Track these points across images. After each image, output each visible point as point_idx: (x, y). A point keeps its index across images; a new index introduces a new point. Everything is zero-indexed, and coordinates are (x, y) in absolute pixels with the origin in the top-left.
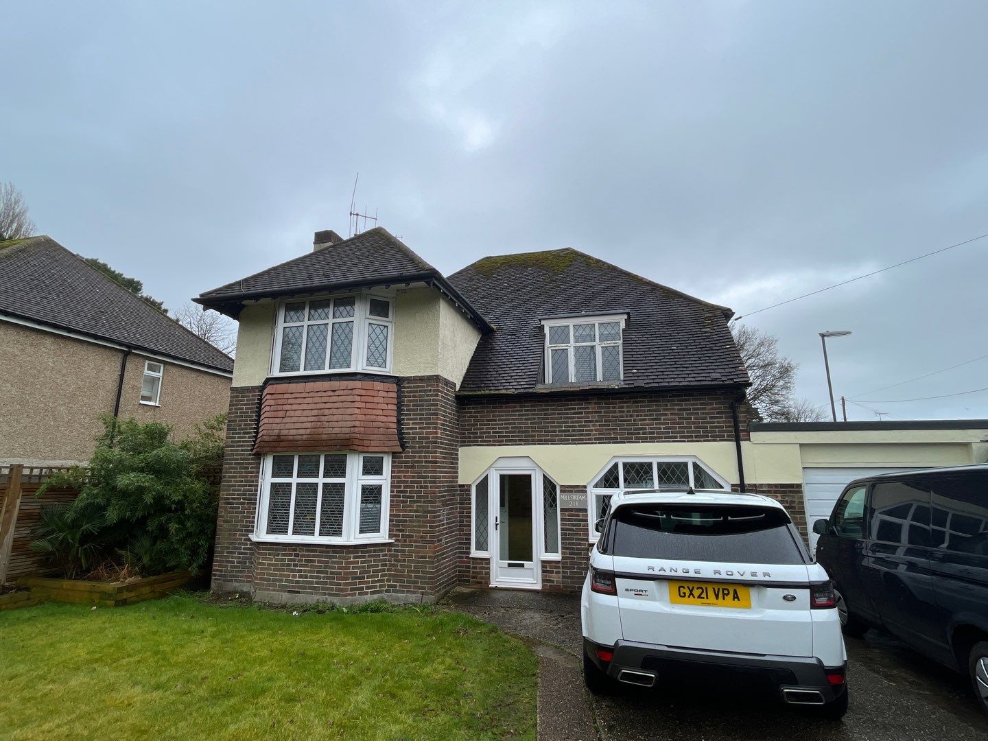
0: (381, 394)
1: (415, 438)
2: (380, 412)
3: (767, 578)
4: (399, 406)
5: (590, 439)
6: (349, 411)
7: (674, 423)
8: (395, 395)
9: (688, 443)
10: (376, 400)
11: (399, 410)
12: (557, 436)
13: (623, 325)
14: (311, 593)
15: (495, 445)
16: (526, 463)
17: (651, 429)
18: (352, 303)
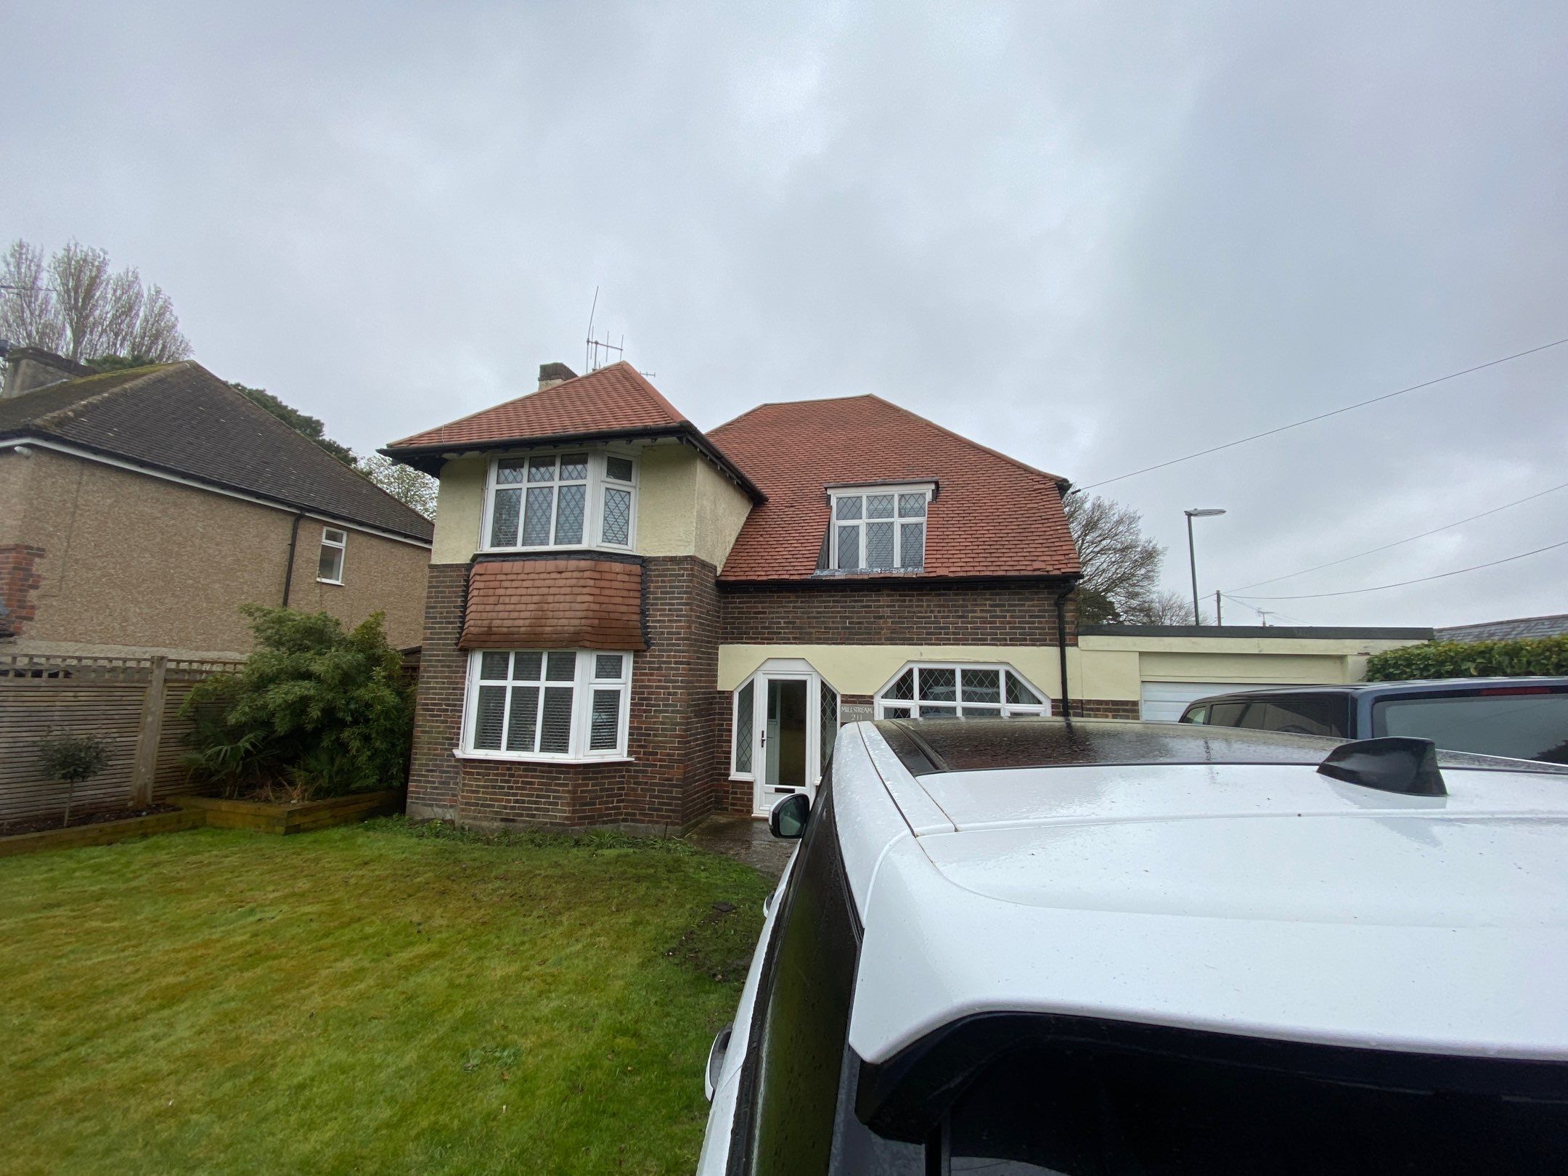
0: (620, 577)
1: (662, 633)
2: (619, 601)
4: (643, 593)
5: (880, 639)
6: (579, 598)
7: (984, 623)
8: (638, 579)
9: (1000, 647)
10: (614, 585)
11: (643, 598)
12: (839, 634)
13: (929, 497)
14: (530, 822)
15: (763, 644)
16: (800, 666)
17: (956, 628)
18: (584, 462)
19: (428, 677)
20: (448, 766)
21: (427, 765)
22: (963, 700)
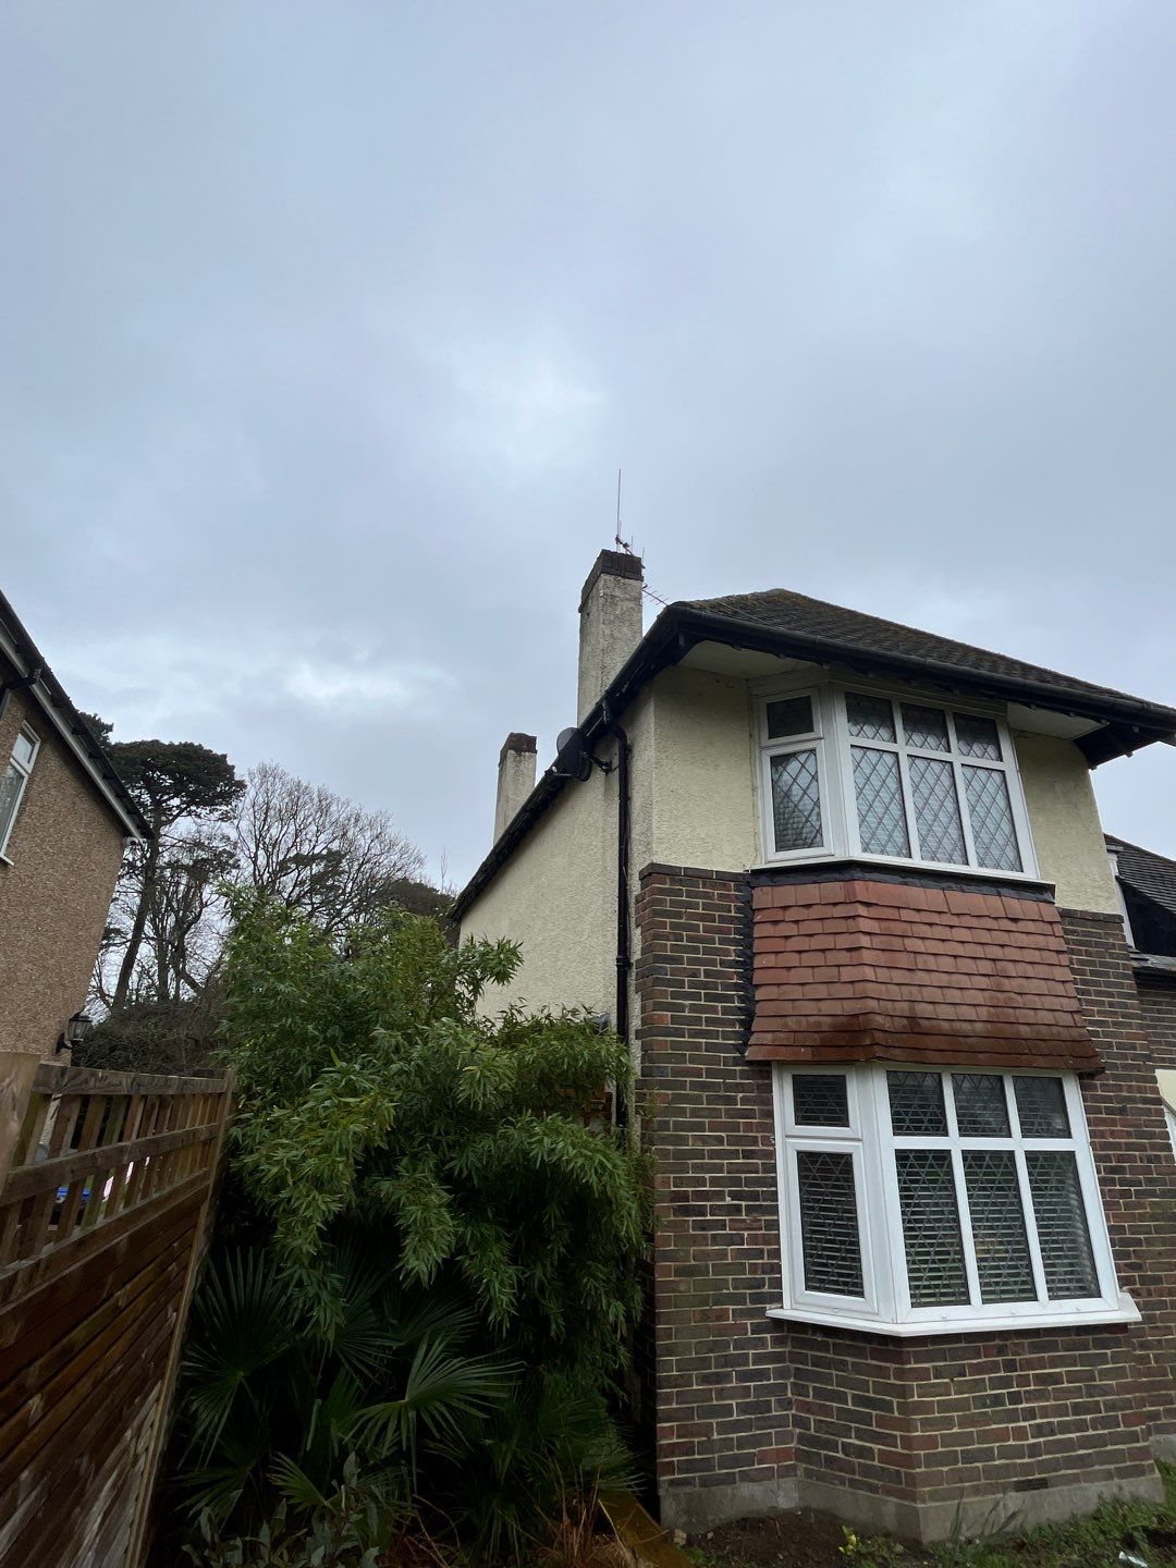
20: (759, 1359)
21: (705, 1363)
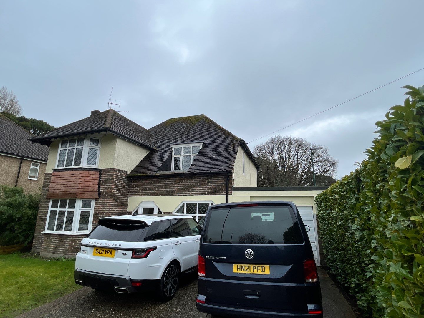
0: (91, 176)
1: (104, 193)
2: (91, 183)
3: (120, 247)
4: (100, 180)
5: (175, 194)
6: (77, 183)
7: (205, 187)
8: (98, 176)
9: (210, 196)
10: (89, 178)
11: (99, 182)
12: (163, 192)
13: (201, 147)
14: (59, 253)
15: (141, 196)
16: (151, 203)
17: (197, 190)
18: (83, 141)
19: (42, 208)
22: (199, 214)
